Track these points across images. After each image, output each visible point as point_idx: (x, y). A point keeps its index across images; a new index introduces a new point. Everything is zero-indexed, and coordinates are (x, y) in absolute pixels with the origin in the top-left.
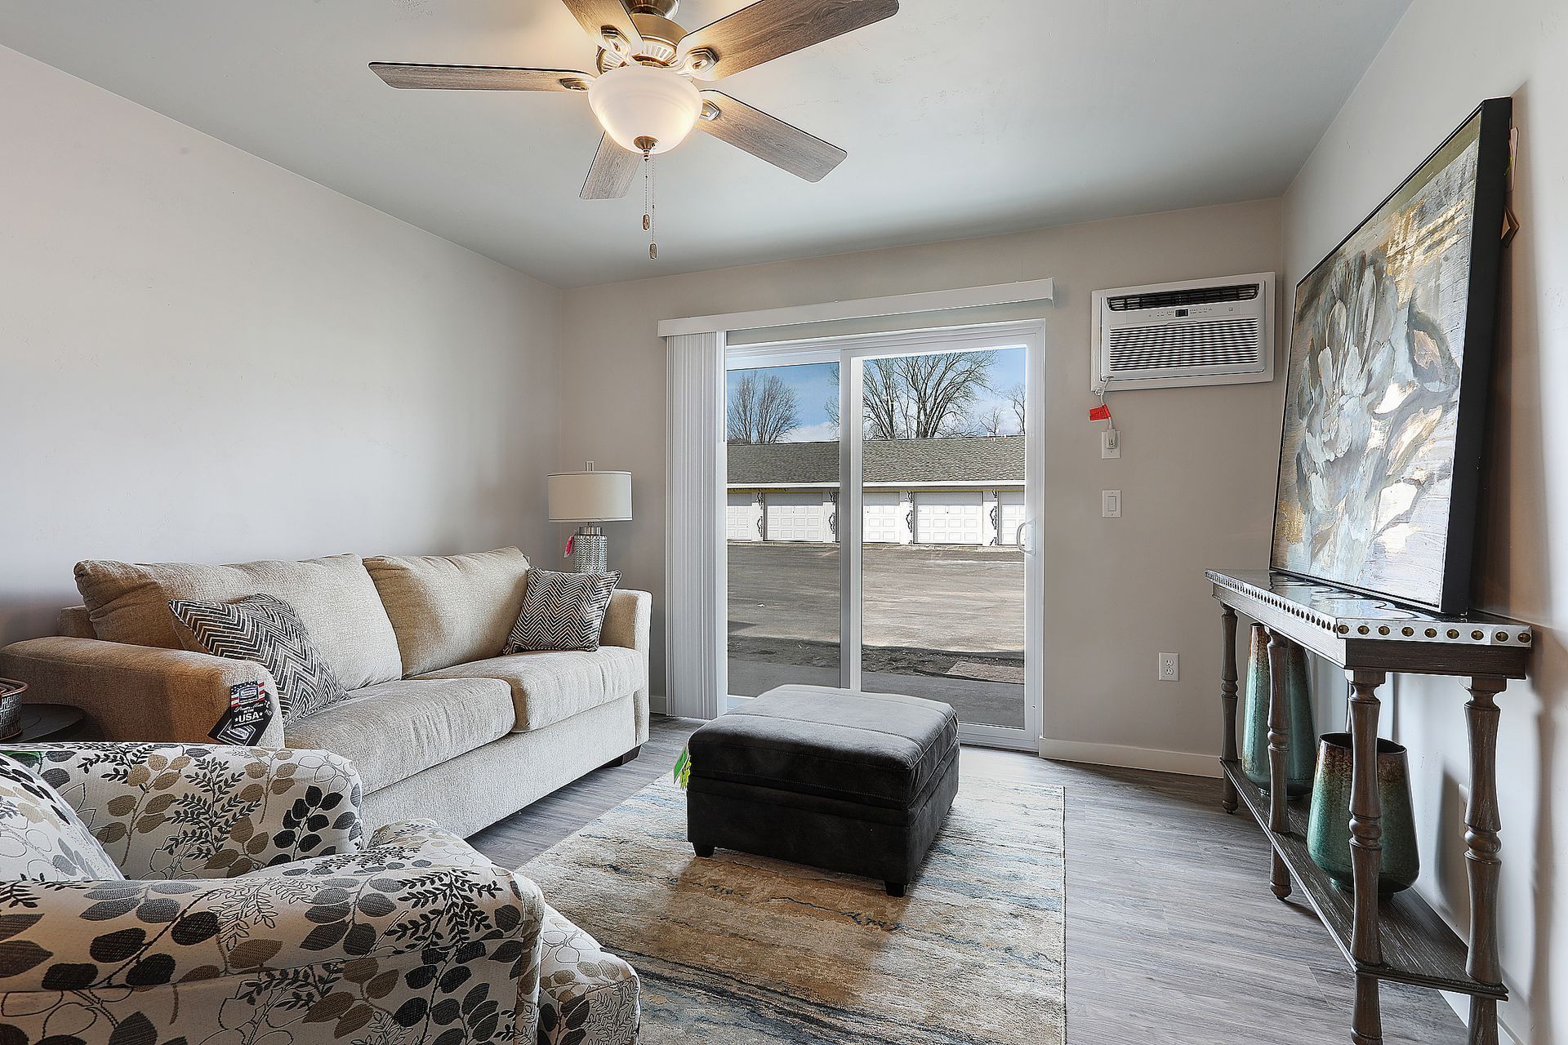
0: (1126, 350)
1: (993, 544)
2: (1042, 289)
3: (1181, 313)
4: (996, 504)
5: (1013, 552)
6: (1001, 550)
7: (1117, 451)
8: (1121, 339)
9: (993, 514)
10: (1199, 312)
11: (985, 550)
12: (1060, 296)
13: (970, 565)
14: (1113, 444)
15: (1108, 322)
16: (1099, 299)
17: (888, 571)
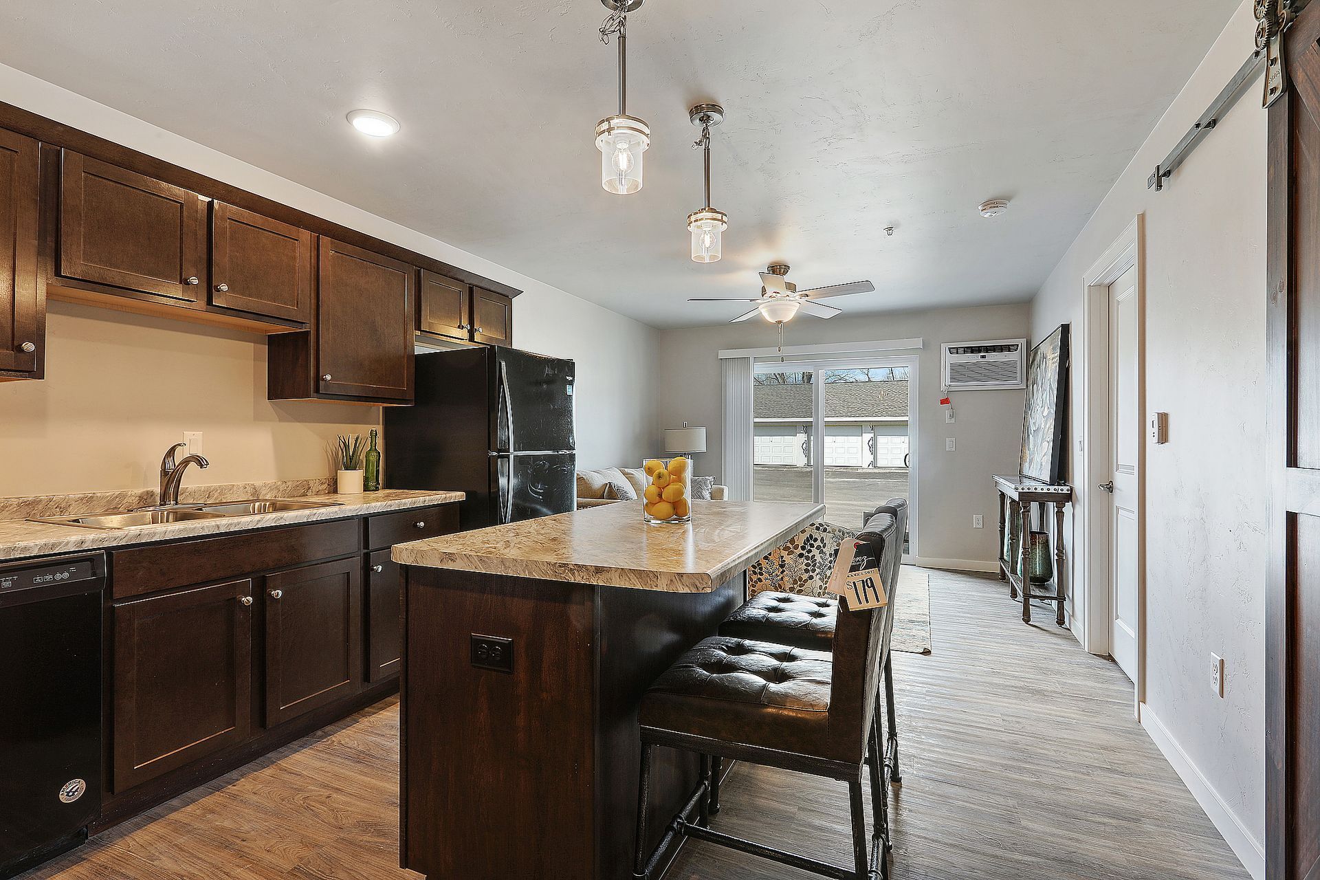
0: (958, 373)
1: (871, 467)
2: (918, 343)
3: (983, 357)
4: (872, 435)
5: (886, 473)
6: (876, 471)
7: (953, 419)
8: (954, 368)
9: (871, 443)
10: (992, 357)
11: (864, 471)
12: (926, 345)
13: (854, 482)
14: (952, 416)
15: (949, 359)
16: (945, 347)
17: (792, 486)
